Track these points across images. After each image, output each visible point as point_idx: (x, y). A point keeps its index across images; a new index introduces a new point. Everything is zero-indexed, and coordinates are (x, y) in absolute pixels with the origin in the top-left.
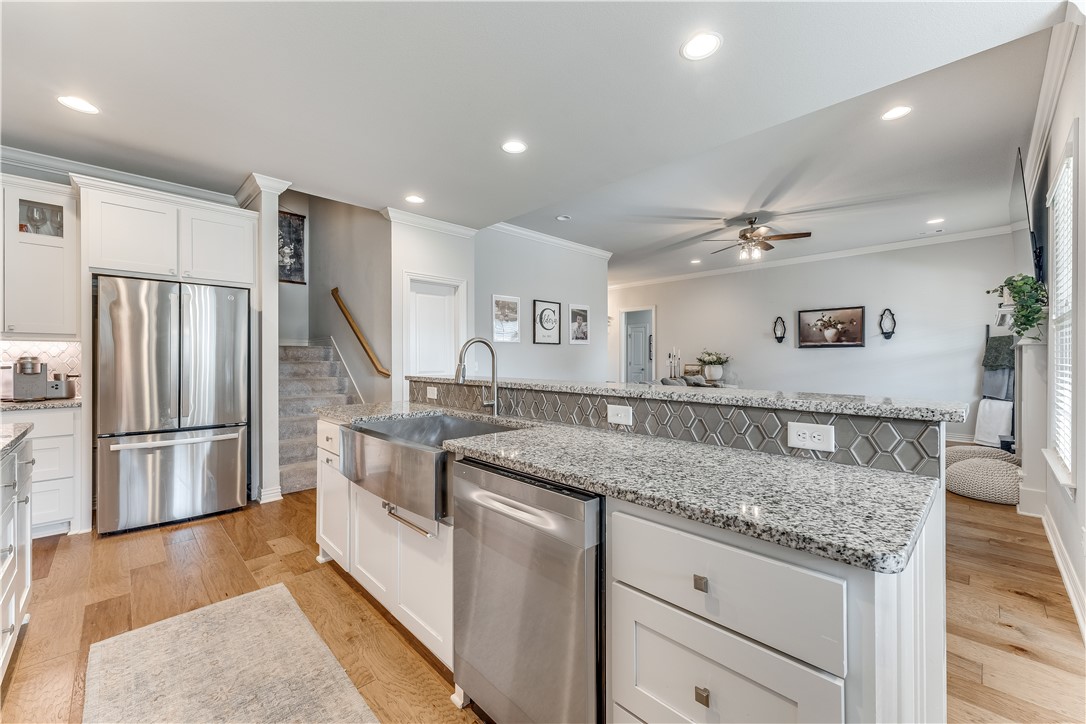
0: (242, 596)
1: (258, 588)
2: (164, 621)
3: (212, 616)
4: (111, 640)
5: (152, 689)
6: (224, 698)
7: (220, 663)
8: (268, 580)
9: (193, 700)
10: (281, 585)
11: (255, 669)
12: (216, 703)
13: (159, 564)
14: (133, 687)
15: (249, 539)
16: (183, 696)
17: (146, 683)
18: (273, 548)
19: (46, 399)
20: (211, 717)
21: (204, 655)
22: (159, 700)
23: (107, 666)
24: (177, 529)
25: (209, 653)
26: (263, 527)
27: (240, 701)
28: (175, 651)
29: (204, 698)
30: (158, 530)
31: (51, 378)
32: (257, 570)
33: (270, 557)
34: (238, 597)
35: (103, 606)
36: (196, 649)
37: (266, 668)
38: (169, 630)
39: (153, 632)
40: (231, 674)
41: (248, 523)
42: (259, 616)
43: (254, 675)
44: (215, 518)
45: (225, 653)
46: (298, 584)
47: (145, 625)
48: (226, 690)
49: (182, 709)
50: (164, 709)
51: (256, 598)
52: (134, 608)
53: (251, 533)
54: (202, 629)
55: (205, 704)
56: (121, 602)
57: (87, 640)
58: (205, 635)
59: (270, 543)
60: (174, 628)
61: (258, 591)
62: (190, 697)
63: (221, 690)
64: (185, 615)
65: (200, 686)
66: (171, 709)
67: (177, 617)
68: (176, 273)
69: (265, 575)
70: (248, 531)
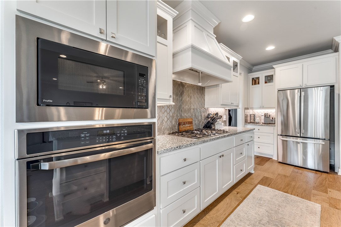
0: (302, 199)
1: (310, 200)
2: (275, 190)
3: (288, 198)
4: (262, 186)
5: (261, 203)
6: (273, 219)
7: (280, 211)
8: (316, 201)
9: (267, 213)
10: (320, 205)
11: (288, 221)
12: (271, 218)
13: (286, 176)
14: (258, 199)
15: (321, 184)
16: (265, 210)
17: (261, 200)
18: (329, 192)
19: (270, 124)
20: (267, 220)
21: (278, 205)
22: (261, 206)
23: (258, 191)
24: (299, 169)
25: (279, 206)
26: (331, 183)
27: (276, 224)
28: (272, 199)
29: (269, 215)
30: (293, 167)
31: (271, 119)
32: (315, 195)
33: (325, 194)
34: (300, 198)
35: (267, 178)
36: (277, 202)
37: (291, 223)
38: (275, 193)
39: (271, 191)
40: (280, 216)
41: (326, 179)
42: (302, 208)
43: (285, 222)
44: (314, 172)
45: (283, 209)
46: (328, 210)
47: (271, 188)
48: (275, 218)
49: (263, 212)
50: (260, 209)
51: (306, 203)
52: (272, 183)
53: (324, 182)
54: (283, 199)
55: (268, 216)
56: (271, 179)
57: (259, 183)
58: (282, 201)
59: (329, 190)
60: (277, 194)
61: (309, 201)
62: (267, 211)
63: (275, 217)
64: (281, 192)
65: (271, 211)
66: (261, 210)
67: (279, 191)
68: (302, 85)
69: (317, 198)
70: (323, 181)
